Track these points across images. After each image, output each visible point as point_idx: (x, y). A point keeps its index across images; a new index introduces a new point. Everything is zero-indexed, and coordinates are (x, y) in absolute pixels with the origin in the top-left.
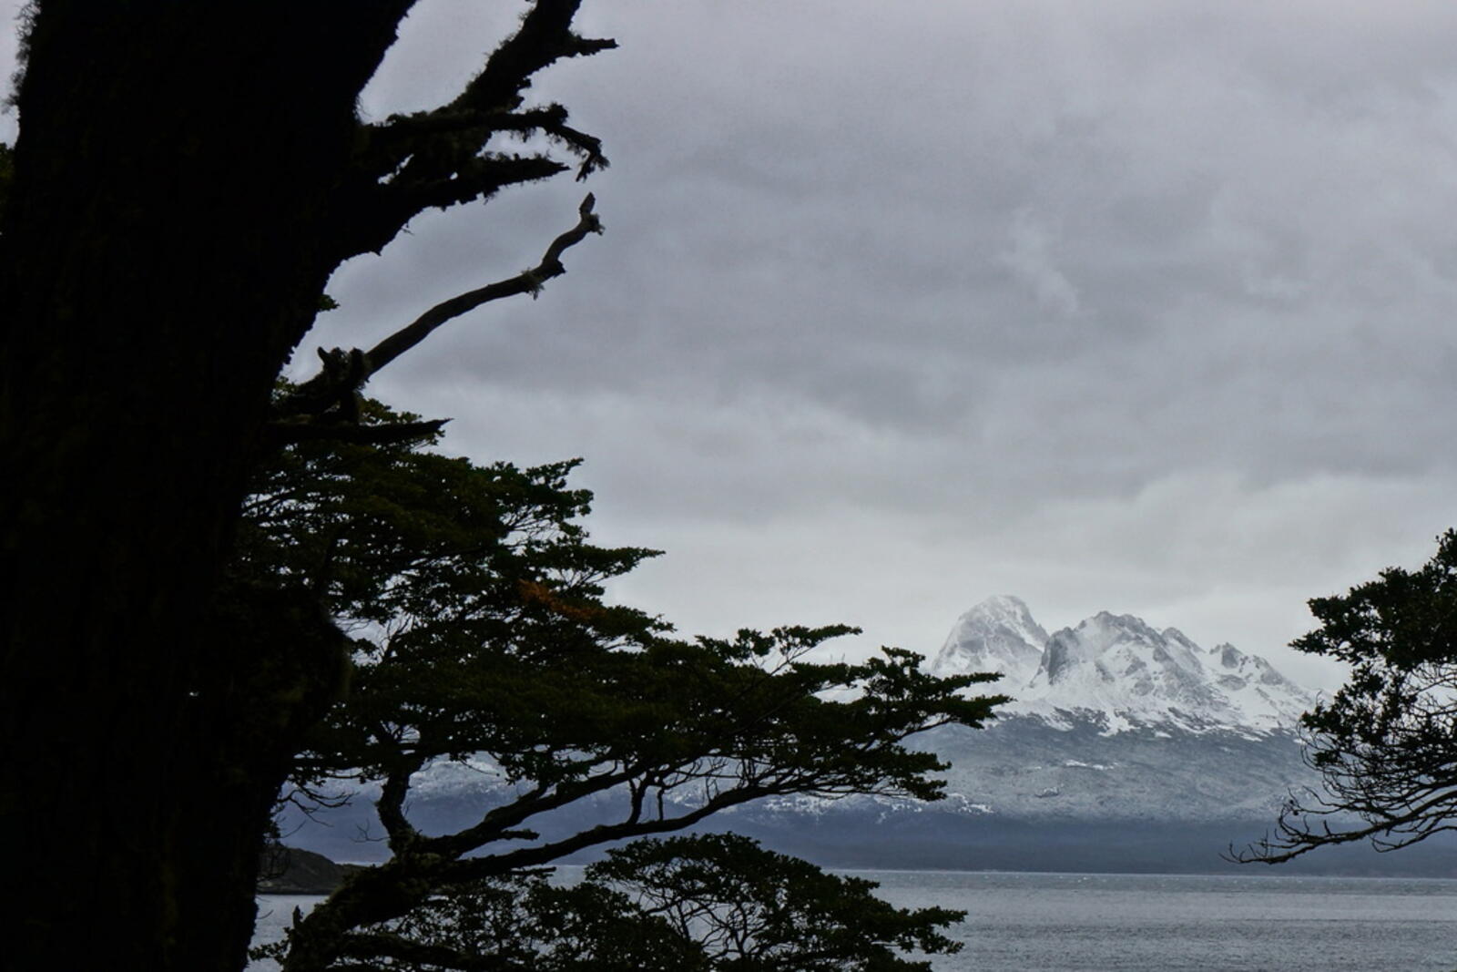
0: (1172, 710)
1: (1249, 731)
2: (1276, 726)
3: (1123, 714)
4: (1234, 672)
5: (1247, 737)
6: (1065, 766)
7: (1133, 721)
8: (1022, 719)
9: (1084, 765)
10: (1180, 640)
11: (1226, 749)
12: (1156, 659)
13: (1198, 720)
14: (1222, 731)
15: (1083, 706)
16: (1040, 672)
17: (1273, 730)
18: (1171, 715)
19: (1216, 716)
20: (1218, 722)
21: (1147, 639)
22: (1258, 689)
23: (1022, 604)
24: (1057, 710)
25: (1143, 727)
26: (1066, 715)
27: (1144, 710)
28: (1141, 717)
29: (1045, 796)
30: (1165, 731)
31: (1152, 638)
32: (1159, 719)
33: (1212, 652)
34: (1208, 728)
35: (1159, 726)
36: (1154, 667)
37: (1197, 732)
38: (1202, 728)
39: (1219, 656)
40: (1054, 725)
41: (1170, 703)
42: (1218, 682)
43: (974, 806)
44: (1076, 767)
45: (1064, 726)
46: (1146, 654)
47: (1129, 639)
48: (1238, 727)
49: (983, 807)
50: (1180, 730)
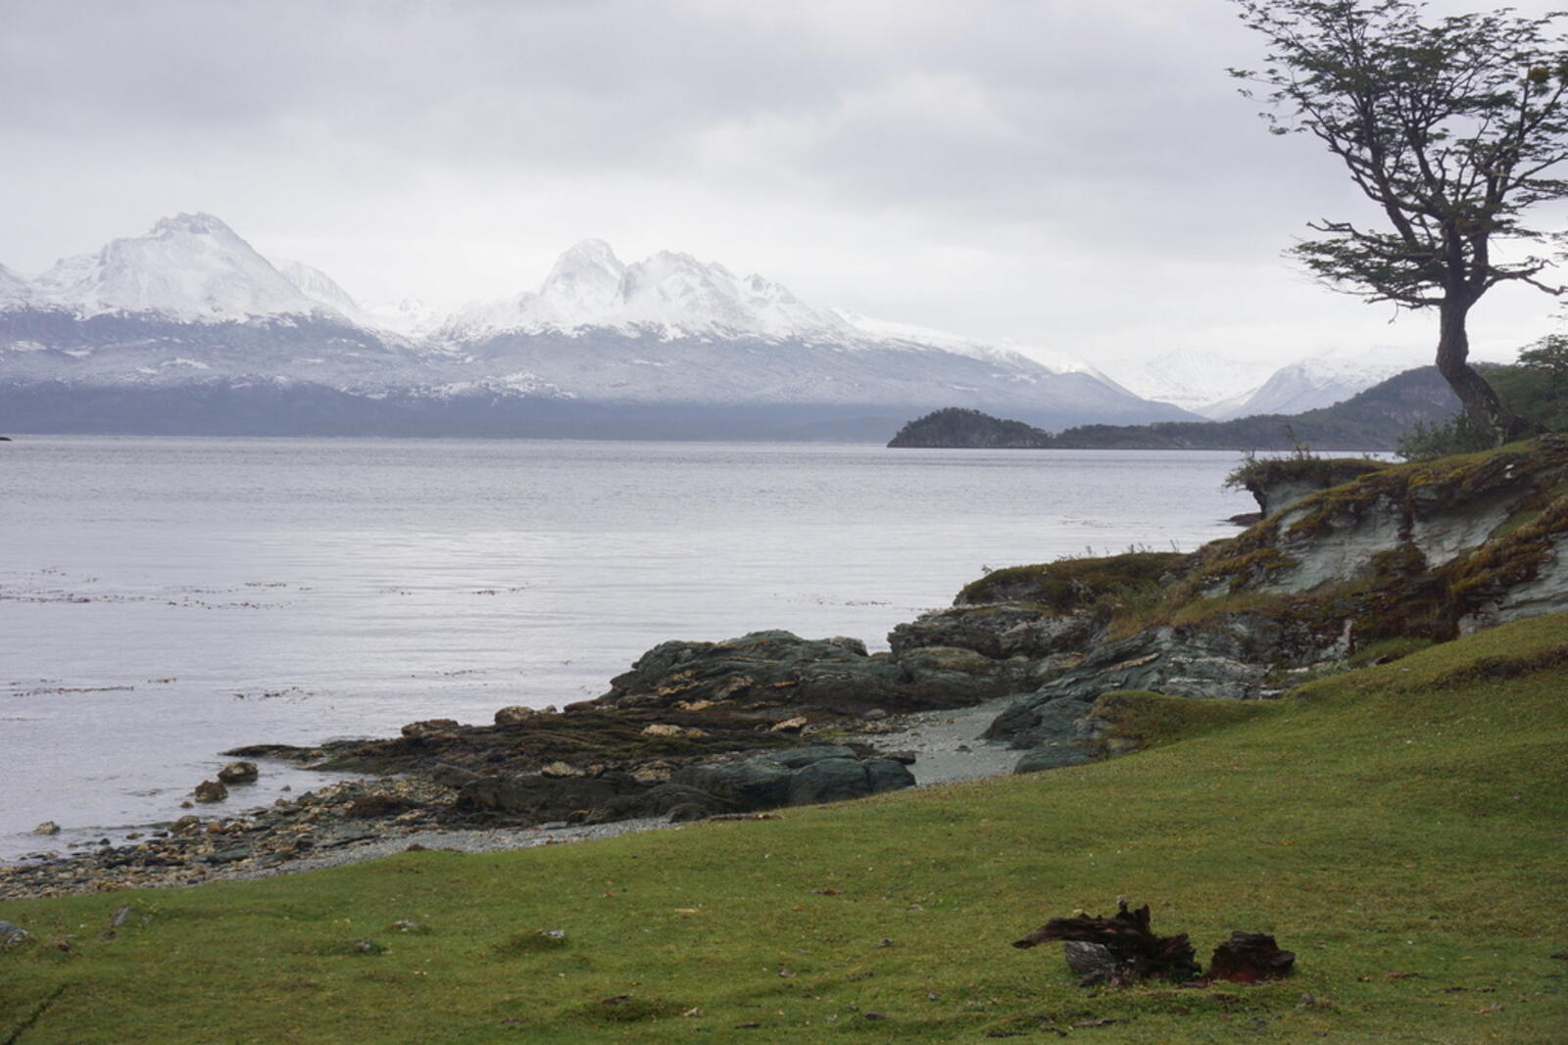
0: (714, 323)
1: (770, 338)
2: (790, 334)
3: (677, 325)
4: (760, 294)
5: (769, 342)
6: (632, 364)
7: (684, 331)
8: (603, 330)
9: (647, 363)
10: (720, 271)
11: (752, 351)
12: (702, 285)
13: (732, 329)
14: (750, 338)
15: (648, 320)
16: (617, 295)
17: (788, 337)
18: (713, 326)
19: (747, 327)
20: (747, 331)
21: (696, 271)
22: (779, 308)
23: (607, 245)
24: (629, 323)
25: (692, 335)
26: (636, 326)
27: (693, 322)
28: (691, 328)
29: (617, 385)
30: (708, 337)
31: (700, 270)
32: (704, 329)
33: (745, 280)
34: (739, 335)
35: (704, 335)
36: (701, 291)
37: (732, 338)
38: (736, 335)
39: (750, 283)
40: (626, 333)
41: (711, 318)
42: (749, 302)
43: (565, 393)
44: (640, 365)
45: (634, 335)
46: (694, 282)
47: (682, 270)
48: (762, 335)
49: (571, 394)
50: (719, 338)
